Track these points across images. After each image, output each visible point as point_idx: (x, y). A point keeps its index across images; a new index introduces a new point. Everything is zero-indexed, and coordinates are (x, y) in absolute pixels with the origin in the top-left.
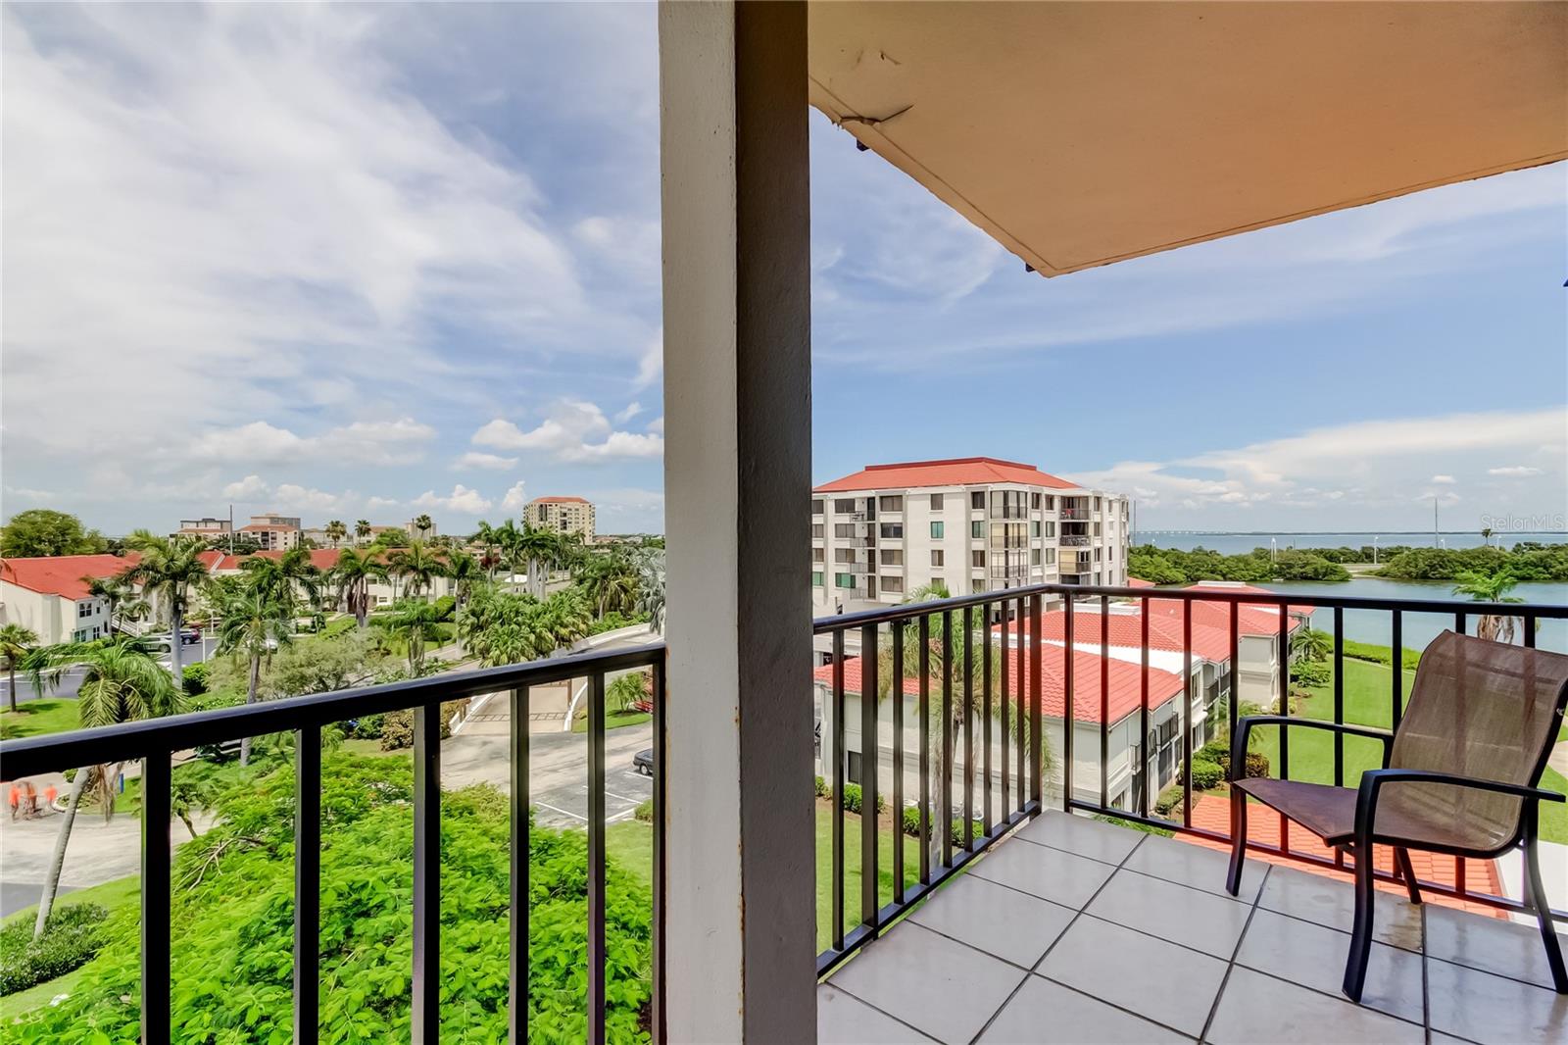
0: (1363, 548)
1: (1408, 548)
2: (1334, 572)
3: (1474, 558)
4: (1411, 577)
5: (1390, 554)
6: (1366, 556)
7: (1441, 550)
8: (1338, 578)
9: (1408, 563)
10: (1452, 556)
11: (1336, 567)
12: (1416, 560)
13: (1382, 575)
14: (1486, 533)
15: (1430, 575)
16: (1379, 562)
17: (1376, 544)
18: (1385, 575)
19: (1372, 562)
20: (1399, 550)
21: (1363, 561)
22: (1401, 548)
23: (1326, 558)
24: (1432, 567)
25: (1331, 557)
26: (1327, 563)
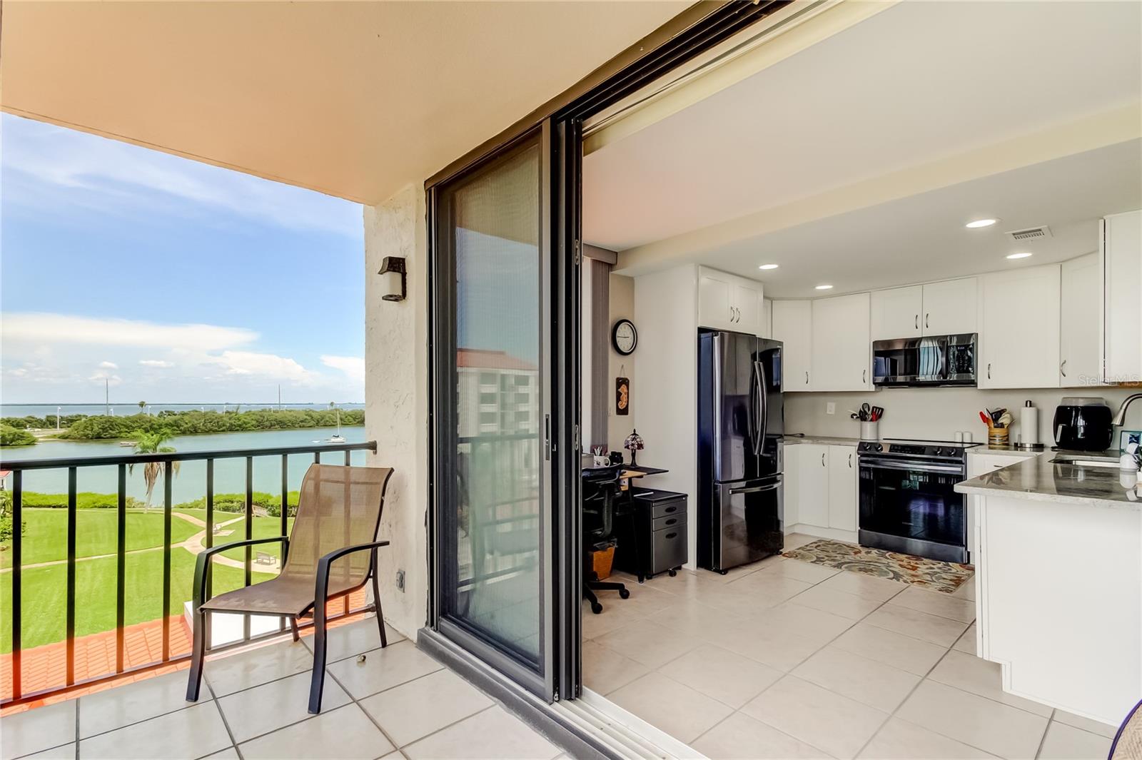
0: (48, 417)
1: (85, 416)
2: (21, 437)
3: (134, 422)
4: (88, 438)
5: (70, 421)
6: (50, 422)
7: (111, 417)
8: (25, 442)
9: (86, 428)
10: (119, 421)
11: (23, 433)
12: (92, 425)
13: (64, 437)
14: (142, 405)
15: (102, 436)
16: (61, 427)
17: (59, 413)
18: (67, 438)
19: (56, 427)
20: (79, 417)
21: (47, 427)
22: (80, 416)
23: (13, 426)
24: (104, 429)
25: (18, 424)
26: (15, 430)
